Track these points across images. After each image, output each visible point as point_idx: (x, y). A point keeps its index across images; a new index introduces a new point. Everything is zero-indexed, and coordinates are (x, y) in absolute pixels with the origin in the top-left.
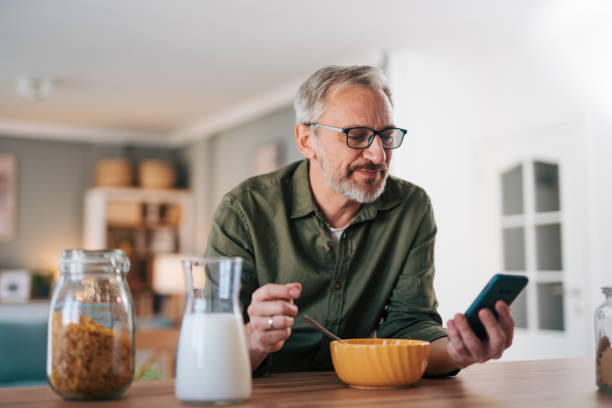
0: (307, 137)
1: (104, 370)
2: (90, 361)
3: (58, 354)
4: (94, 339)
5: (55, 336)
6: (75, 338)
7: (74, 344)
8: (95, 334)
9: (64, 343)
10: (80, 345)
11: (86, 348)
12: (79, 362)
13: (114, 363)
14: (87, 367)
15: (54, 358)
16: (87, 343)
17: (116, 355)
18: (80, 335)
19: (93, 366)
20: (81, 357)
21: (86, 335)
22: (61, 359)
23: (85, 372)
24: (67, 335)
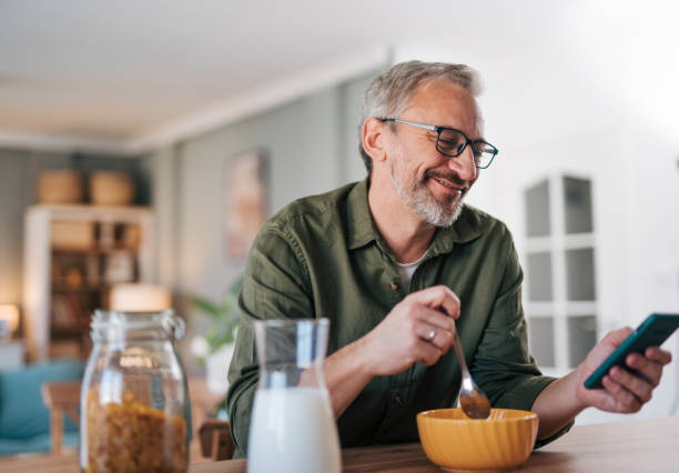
0: (377, 135)
1: (156, 463)
2: (139, 452)
3: (97, 444)
4: (144, 424)
5: (92, 420)
6: (119, 422)
7: (118, 430)
8: (146, 418)
9: (105, 430)
10: (126, 432)
11: (134, 435)
12: (125, 454)
13: (167, 452)
14: (136, 460)
15: (90, 449)
16: (136, 429)
17: (168, 443)
18: (126, 420)
19: (143, 458)
20: (128, 447)
21: (134, 420)
22: (101, 450)
23: (132, 465)
24: (109, 419)
